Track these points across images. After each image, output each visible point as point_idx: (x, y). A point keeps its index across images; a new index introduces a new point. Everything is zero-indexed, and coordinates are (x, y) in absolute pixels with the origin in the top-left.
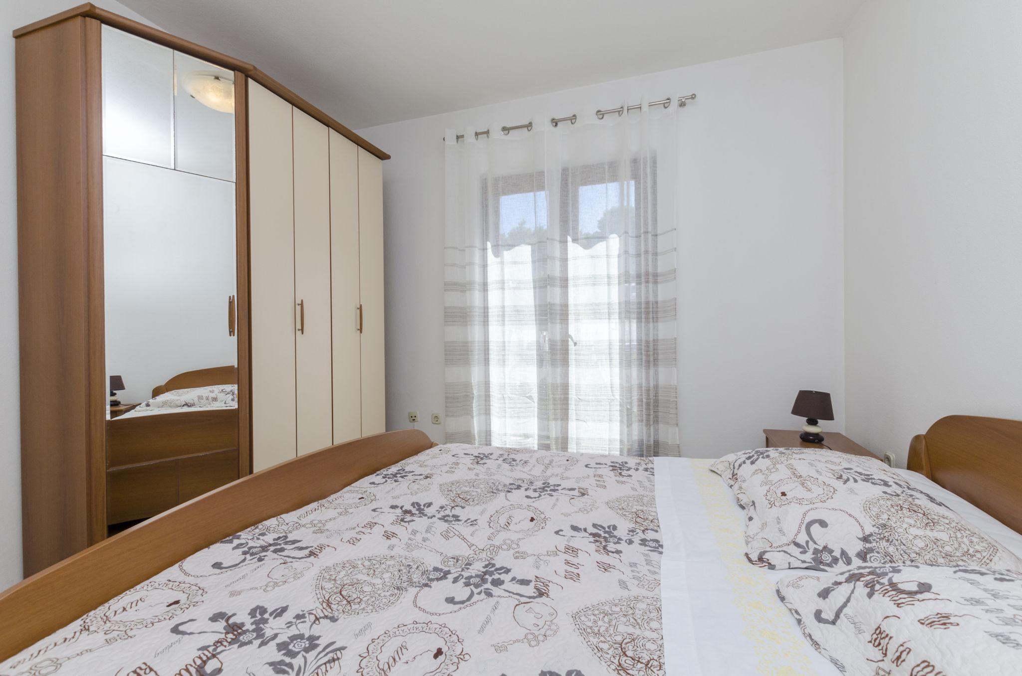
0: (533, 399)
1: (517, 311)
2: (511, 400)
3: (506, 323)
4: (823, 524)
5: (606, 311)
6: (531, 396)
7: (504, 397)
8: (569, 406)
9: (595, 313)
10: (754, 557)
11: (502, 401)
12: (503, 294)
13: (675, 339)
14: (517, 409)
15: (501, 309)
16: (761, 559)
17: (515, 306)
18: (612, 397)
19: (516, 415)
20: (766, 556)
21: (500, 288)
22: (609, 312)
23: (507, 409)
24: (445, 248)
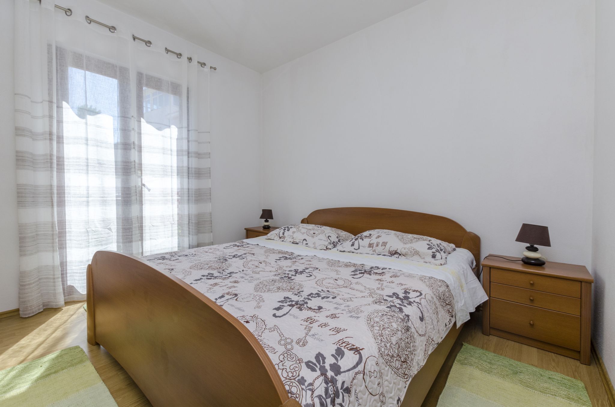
0: (111, 230)
1: (100, 164)
2: (95, 232)
3: (90, 172)
4: (331, 237)
5: (170, 170)
6: (110, 228)
7: (87, 231)
8: (144, 231)
9: (164, 171)
10: (325, 249)
11: (87, 234)
12: (87, 149)
13: (210, 188)
14: (100, 239)
15: (86, 161)
16: (327, 248)
17: (98, 160)
18: (173, 222)
19: (99, 244)
20: (328, 247)
21: (85, 143)
22: (171, 171)
23: (90, 240)
24: (15, 94)
